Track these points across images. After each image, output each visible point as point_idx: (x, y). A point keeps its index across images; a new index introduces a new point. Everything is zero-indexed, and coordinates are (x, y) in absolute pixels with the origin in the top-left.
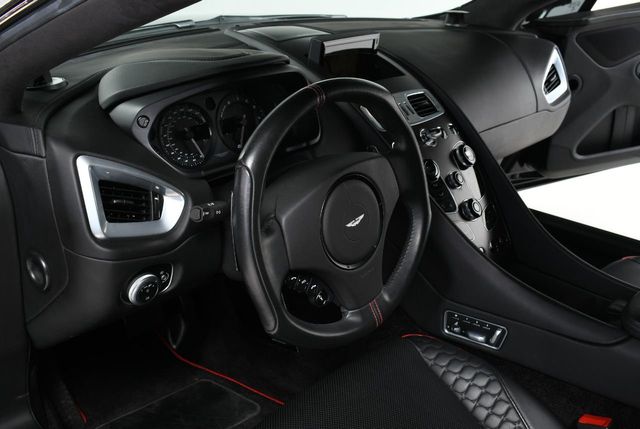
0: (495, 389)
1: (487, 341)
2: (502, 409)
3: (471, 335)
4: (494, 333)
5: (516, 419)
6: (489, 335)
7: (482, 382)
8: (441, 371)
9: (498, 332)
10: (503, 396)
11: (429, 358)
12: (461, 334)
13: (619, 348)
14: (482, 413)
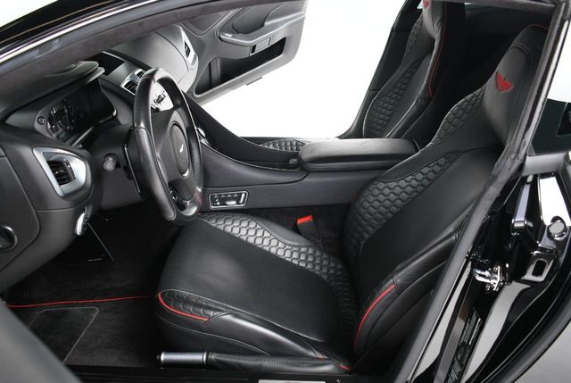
0: (253, 225)
1: (238, 203)
2: (260, 234)
3: (228, 203)
4: (240, 197)
5: (269, 235)
6: (238, 199)
7: (244, 224)
8: (222, 228)
9: (243, 196)
10: (258, 227)
11: (213, 223)
12: (221, 205)
13: (306, 180)
14: (251, 240)
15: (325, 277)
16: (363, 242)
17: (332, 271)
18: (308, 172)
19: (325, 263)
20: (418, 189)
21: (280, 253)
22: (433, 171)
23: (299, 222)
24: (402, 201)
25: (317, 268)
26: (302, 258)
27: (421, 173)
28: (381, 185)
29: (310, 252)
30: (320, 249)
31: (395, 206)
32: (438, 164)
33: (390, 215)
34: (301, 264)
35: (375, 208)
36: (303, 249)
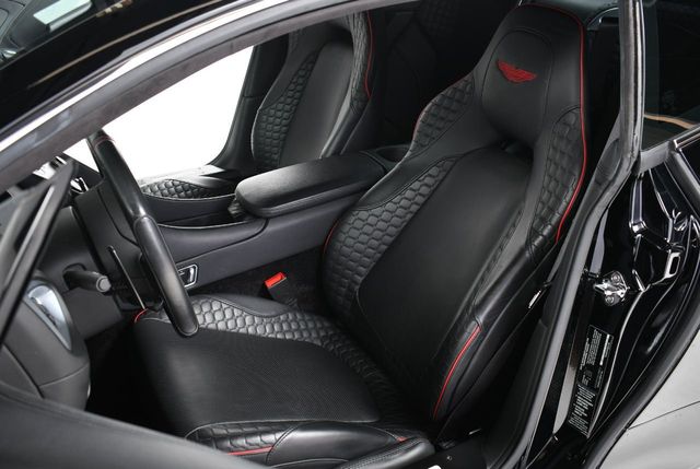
0: (216, 306)
1: (186, 283)
4: (189, 274)
5: (240, 312)
7: (206, 308)
9: (192, 271)
10: (224, 306)
15: (318, 343)
16: (357, 287)
17: (322, 334)
18: (267, 220)
19: (311, 325)
20: (411, 209)
21: (260, 331)
22: (426, 185)
23: (270, 284)
24: (396, 227)
25: (305, 335)
26: (285, 327)
27: (411, 189)
28: (363, 214)
29: (291, 317)
30: (300, 311)
31: (388, 235)
32: (430, 176)
33: (384, 247)
34: (287, 337)
35: (363, 243)
36: (282, 317)
